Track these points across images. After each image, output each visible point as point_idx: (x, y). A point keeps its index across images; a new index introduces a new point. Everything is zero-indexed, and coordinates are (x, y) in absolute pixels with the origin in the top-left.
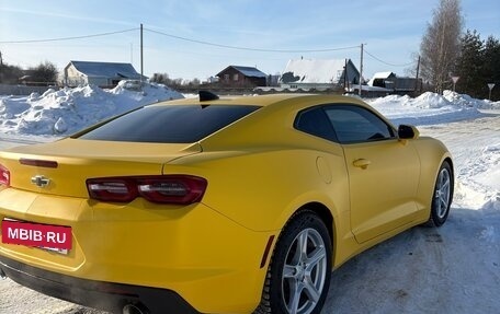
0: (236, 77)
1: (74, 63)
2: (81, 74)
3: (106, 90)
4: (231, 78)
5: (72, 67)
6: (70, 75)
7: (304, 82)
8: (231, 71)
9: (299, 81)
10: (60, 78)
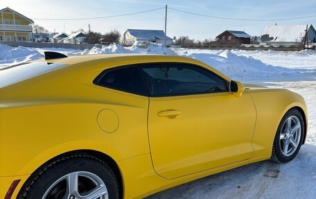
0: (230, 38)
1: (129, 30)
2: (133, 37)
3: (125, 48)
4: (226, 38)
5: (128, 33)
6: (127, 38)
7: (276, 41)
8: (227, 34)
9: (273, 41)
10: (121, 39)
